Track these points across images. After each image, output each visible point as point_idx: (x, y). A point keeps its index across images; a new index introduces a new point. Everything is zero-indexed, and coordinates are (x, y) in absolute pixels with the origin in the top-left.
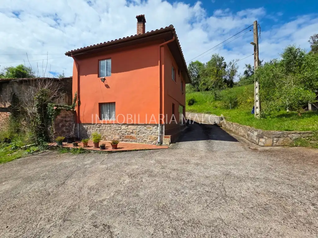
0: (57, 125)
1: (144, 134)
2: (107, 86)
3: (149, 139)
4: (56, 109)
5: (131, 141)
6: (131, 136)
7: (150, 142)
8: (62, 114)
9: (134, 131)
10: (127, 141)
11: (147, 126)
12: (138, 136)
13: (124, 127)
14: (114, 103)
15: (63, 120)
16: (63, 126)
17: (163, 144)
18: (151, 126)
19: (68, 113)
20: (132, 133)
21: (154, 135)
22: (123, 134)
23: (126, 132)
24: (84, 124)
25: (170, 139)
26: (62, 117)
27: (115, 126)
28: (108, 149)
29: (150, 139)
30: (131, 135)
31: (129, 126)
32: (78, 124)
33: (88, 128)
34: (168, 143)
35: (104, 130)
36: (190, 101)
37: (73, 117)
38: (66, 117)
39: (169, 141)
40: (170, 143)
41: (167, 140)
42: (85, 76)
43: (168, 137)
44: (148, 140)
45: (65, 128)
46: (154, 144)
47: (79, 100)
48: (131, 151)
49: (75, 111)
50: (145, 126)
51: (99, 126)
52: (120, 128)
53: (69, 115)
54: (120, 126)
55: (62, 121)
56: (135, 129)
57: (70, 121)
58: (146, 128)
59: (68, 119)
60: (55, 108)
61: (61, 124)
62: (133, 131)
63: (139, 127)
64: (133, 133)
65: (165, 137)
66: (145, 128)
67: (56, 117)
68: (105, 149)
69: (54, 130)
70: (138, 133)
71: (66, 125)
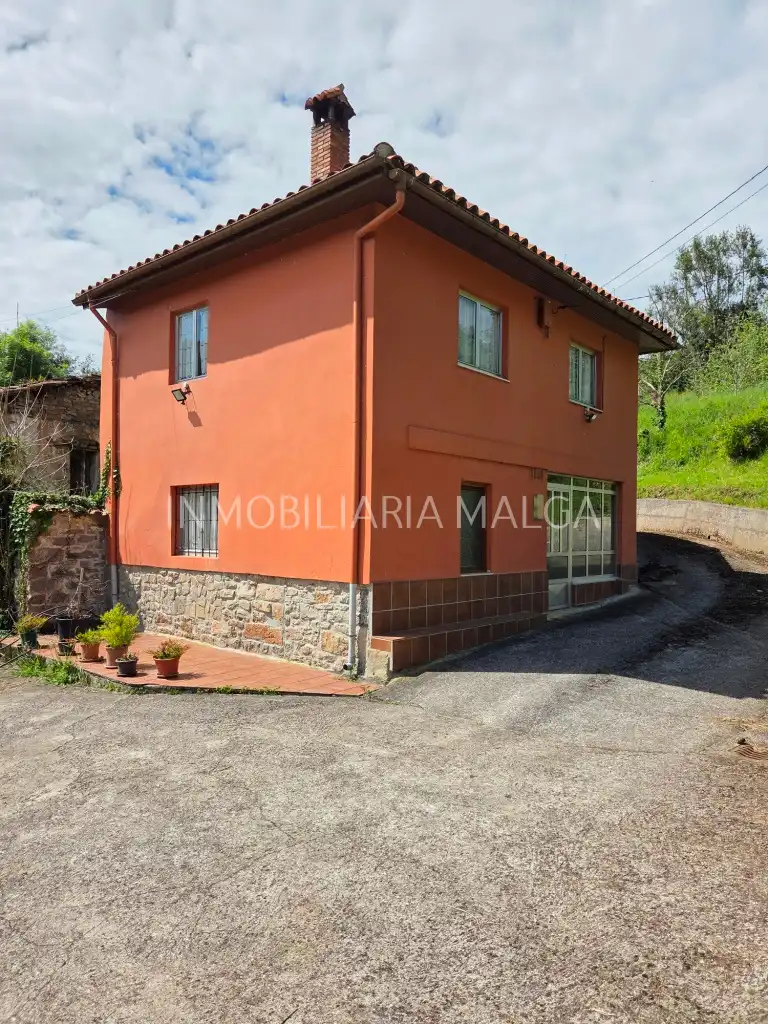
0: (37, 571)
1: (306, 625)
2: (195, 419)
3: (320, 645)
4: (35, 511)
5: (267, 651)
6: (265, 629)
7: (324, 662)
8: (58, 528)
9: (274, 604)
10: (252, 647)
11: (319, 590)
12: (286, 628)
13: (243, 588)
14: (216, 486)
15: (60, 550)
16: (59, 574)
17: (368, 674)
18: (329, 592)
19: (80, 524)
20: (269, 614)
21: (337, 630)
22: (241, 619)
23: (250, 611)
24: (132, 568)
25: (390, 655)
26: (57, 542)
27: (217, 581)
28: (145, 675)
29: (323, 646)
30: (265, 624)
31: (262, 587)
32: (113, 568)
33: (143, 584)
34: (382, 673)
35: (186, 595)
36: (738, 437)
37: (101, 541)
38: (68, 541)
39: (388, 665)
40: (391, 675)
41: (380, 658)
42: (132, 378)
43: (382, 646)
44: (318, 652)
45: (65, 581)
46: (335, 671)
47: (118, 473)
48: (211, 691)
49: (107, 516)
50: (310, 590)
51: (171, 579)
52: (233, 592)
53: (86, 534)
54: (232, 583)
55: (55, 556)
56: (277, 601)
57: (87, 554)
58: (312, 600)
59: (79, 548)
60: (32, 506)
61: (52, 568)
62: (270, 606)
63: (291, 590)
64: (271, 617)
65: (374, 645)
66: (310, 596)
67: (35, 542)
68: (133, 674)
69: (28, 588)
70: (287, 616)
71: (74, 570)
